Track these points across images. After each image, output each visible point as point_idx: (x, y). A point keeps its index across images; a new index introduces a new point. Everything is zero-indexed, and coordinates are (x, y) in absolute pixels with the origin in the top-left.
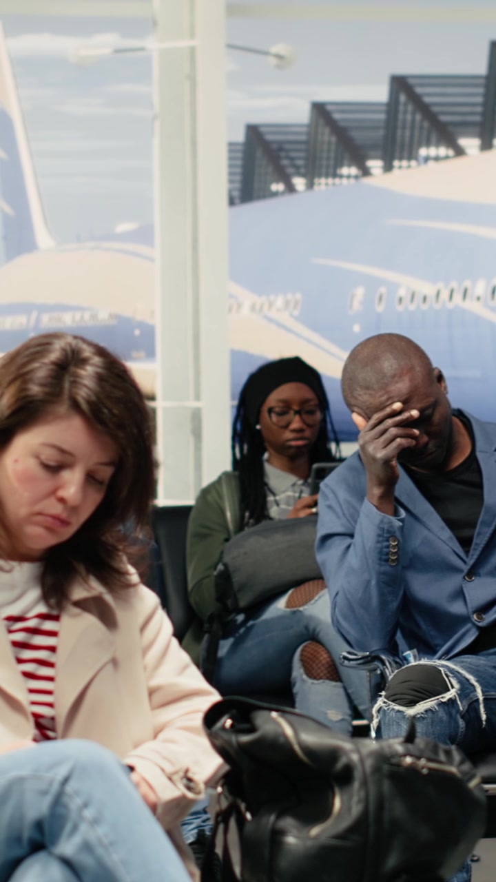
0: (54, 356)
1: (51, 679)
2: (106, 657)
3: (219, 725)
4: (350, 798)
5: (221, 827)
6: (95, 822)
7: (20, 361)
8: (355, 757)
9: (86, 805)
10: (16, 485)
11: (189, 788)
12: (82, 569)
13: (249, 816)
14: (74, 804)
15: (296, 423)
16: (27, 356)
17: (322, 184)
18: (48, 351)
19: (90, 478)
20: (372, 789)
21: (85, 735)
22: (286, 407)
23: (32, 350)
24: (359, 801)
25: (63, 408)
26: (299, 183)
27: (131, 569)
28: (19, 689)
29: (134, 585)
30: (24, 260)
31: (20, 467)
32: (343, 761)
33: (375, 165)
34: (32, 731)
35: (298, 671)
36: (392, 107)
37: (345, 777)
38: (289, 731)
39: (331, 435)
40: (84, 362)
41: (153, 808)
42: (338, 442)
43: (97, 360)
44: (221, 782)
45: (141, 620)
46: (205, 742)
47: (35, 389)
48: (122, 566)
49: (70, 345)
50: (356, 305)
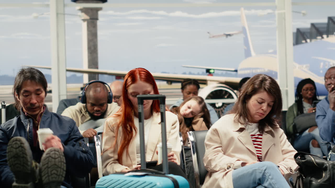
0: (260, 79)
1: (261, 148)
2: (273, 144)
3: (297, 158)
4: (327, 173)
5: (298, 180)
6: (272, 179)
7: (253, 80)
8: (328, 165)
9: (270, 175)
10: (252, 107)
11: (291, 171)
12: (267, 125)
13: (304, 177)
14: (267, 175)
15: (309, 92)
16: (254, 79)
17: (313, 41)
18: (259, 78)
19: (268, 105)
20: (331, 171)
21: (268, 160)
22: (307, 89)
23: (255, 78)
24: (329, 174)
25: (262, 90)
26: (308, 40)
27: (278, 125)
28: (254, 150)
29: (278, 128)
30: (249, 59)
31: (253, 103)
32: (325, 165)
33: (325, 36)
34: (257, 159)
35: (311, 146)
36: (328, 24)
37: (326, 169)
38: (313, 159)
39: (317, 94)
40: (266, 80)
41: (284, 175)
42: (318, 96)
43: (269, 80)
44: (298, 170)
45: (280, 136)
46: (294, 161)
47: (256, 86)
48: (276, 124)
49: (263, 76)
50: (321, 67)
